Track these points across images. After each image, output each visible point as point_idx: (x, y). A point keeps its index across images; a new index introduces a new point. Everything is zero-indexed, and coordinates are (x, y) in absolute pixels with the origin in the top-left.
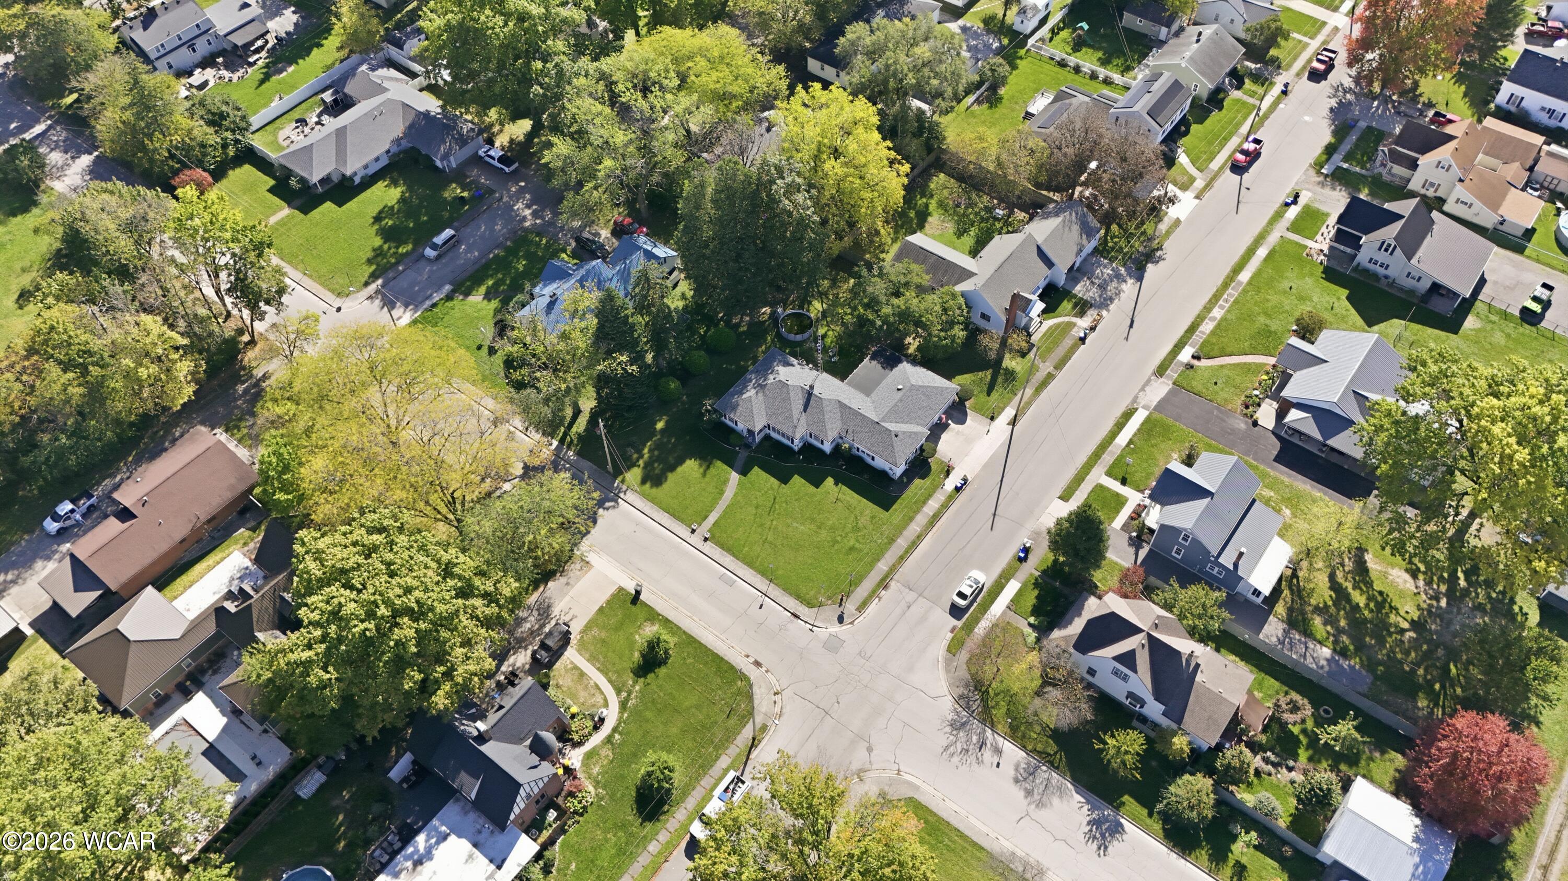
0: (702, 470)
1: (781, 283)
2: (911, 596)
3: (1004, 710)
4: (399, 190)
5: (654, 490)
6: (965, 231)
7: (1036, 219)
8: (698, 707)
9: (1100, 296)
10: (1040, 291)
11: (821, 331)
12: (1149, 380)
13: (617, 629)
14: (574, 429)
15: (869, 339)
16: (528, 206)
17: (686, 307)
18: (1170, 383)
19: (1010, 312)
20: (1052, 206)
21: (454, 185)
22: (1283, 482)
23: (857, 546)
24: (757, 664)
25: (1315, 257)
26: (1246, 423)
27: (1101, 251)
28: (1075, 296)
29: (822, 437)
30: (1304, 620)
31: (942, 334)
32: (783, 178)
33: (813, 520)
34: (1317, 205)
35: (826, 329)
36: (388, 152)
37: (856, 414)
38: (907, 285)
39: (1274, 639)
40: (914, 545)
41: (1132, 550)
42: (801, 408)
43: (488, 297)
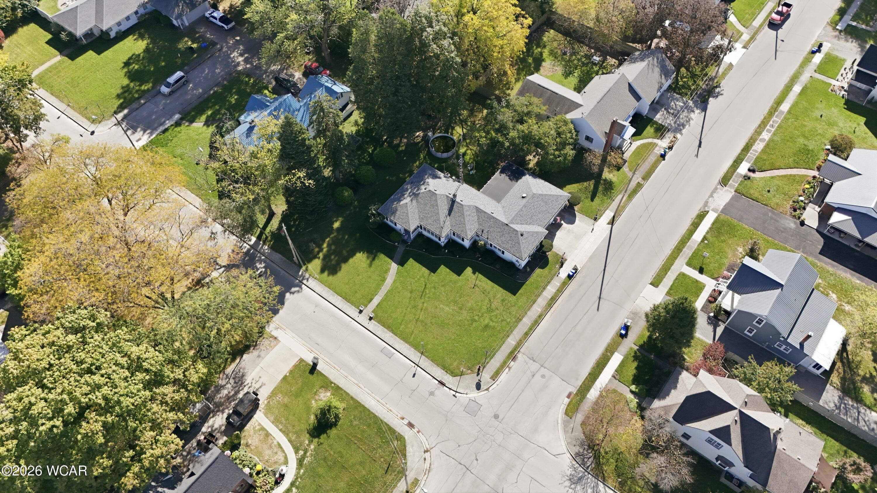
0: (368, 262)
1: (431, 113)
2: (534, 366)
3: (613, 467)
4: (145, 42)
5: (331, 278)
6: (570, 73)
7: (626, 63)
8: (362, 463)
9: (675, 123)
10: (631, 118)
11: (462, 150)
12: (716, 188)
13: (297, 395)
14: (268, 229)
15: (500, 157)
16: (241, 55)
17: (358, 132)
18: (733, 191)
19: (609, 135)
20: (637, 53)
21: (186, 39)
22: (828, 272)
23: (491, 324)
24: (411, 425)
25: (838, 92)
26: (795, 223)
27: (674, 88)
28: (656, 123)
29: (463, 235)
30: (855, 388)
31: (557, 153)
32: (432, 27)
33: (455, 302)
34: (835, 53)
35: (465, 148)
36: (136, 13)
37: (490, 217)
38: (528, 114)
39: (832, 405)
40: (536, 323)
41: (711, 328)
42: (446, 212)
43: (207, 123)
